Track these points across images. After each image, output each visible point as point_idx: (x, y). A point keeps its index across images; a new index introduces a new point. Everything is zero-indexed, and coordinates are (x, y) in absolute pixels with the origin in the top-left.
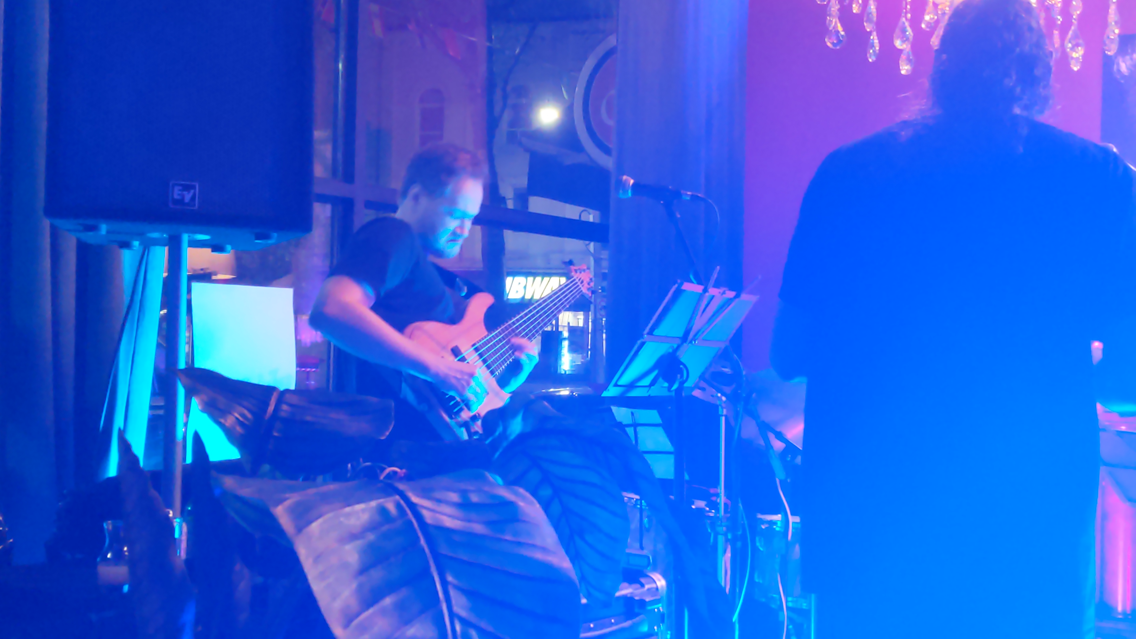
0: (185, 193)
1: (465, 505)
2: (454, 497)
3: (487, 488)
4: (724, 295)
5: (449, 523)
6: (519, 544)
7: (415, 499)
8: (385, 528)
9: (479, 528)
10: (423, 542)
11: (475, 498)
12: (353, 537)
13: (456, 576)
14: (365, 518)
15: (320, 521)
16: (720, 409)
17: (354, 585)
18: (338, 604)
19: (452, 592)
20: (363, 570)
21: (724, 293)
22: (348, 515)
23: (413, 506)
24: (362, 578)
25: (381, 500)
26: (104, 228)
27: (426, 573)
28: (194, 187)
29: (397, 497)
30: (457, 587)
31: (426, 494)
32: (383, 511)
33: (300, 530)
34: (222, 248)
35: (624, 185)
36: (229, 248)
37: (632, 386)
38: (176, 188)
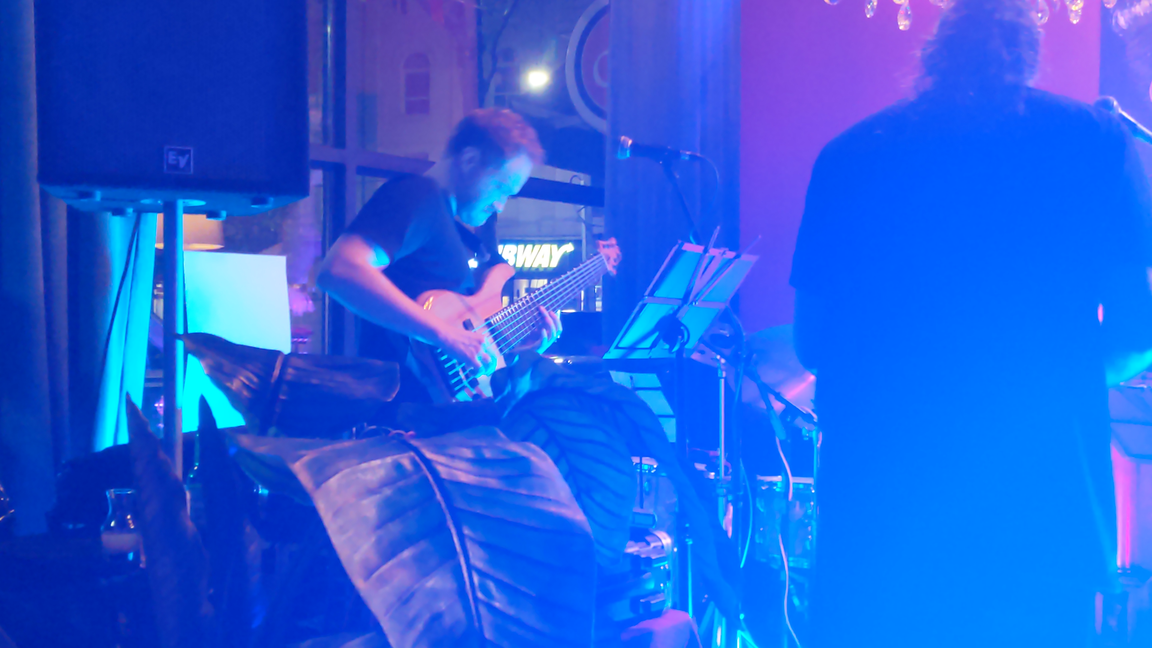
0: (180, 158)
1: (479, 461)
2: (468, 453)
3: (499, 444)
4: (724, 256)
5: (464, 478)
6: (533, 497)
7: (429, 455)
8: (401, 484)
9: (493, 483)
10: (439, 496)
11: (488, 454)
12: (371, 492)
13: (473, 528)
14: (381, 473)
15: (337, 477)
16: (719, 372)
17: (373, 539)
18: (357, 557)
19: (469, 544)
20: (381, 524)
21: (724, 253)
22: (364, 471)
23: (428, 462)
24: (380, 532)
25: (396, 457)
26: (98, 195)
27: (442, 527)
28: (189, 152)
29: (412, 454)
30: (473, 540)
31: (440, 450)
32: (398, 466)
33: (318, 485)
34: (217, 214)
35: (623, 145)
36: (224, 214)
37: (633, 348)
38: (171, 153)
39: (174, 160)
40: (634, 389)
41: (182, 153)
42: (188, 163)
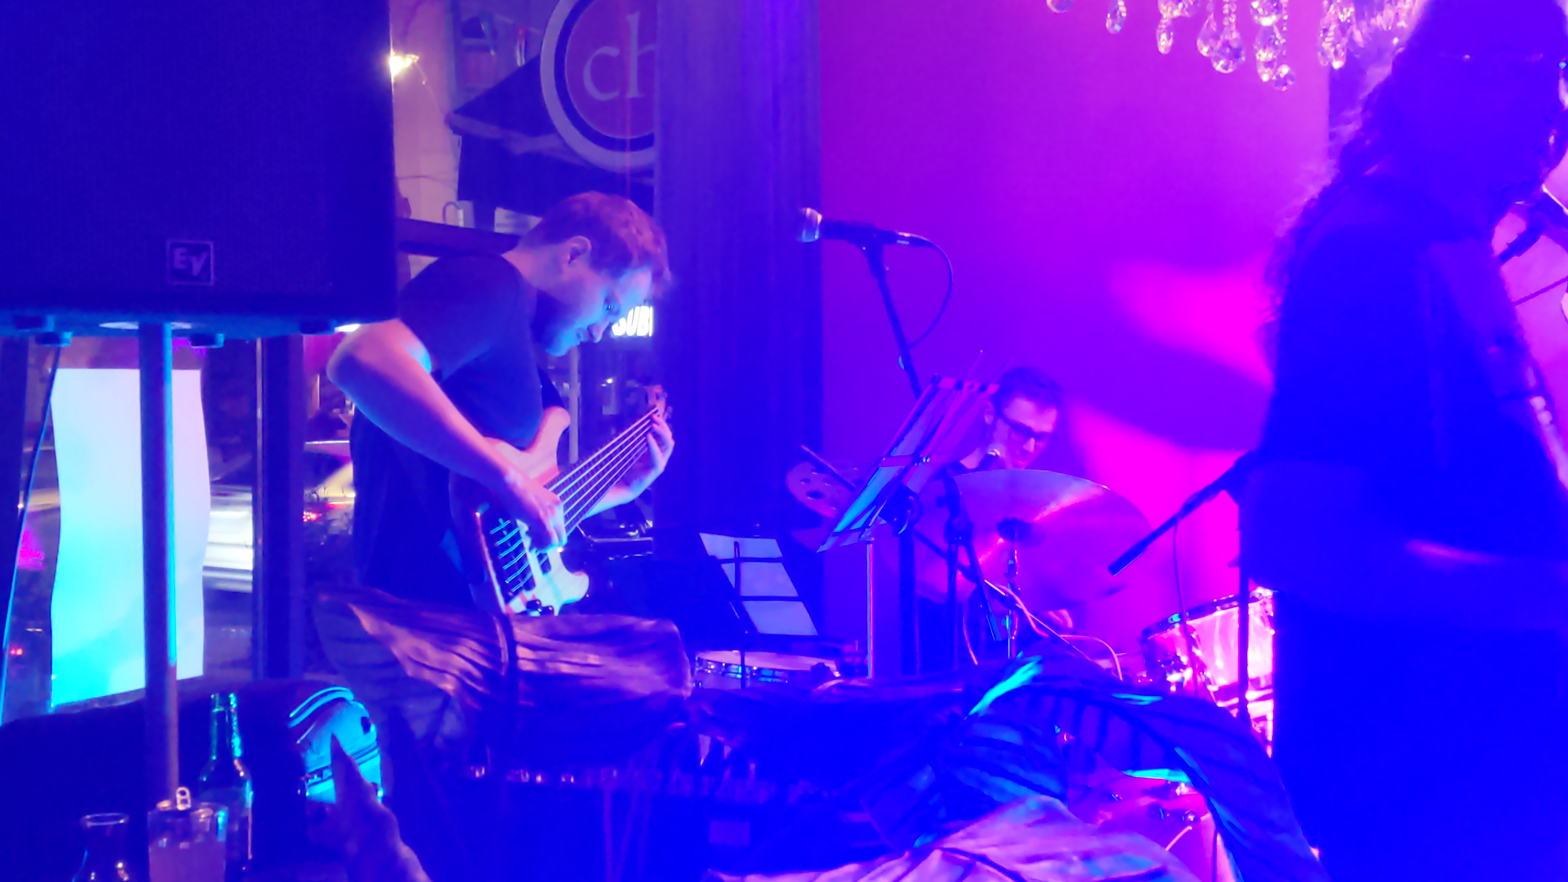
0: (194, 259)
28: (207, 248)
34: (211, 340)
35: (809, 223)
36: (221, 338)
37: (847, 531)
38: (178, 252)
39: (182, 262)
40: (738, 561)
41: (195, 250)
42: (206, 268)
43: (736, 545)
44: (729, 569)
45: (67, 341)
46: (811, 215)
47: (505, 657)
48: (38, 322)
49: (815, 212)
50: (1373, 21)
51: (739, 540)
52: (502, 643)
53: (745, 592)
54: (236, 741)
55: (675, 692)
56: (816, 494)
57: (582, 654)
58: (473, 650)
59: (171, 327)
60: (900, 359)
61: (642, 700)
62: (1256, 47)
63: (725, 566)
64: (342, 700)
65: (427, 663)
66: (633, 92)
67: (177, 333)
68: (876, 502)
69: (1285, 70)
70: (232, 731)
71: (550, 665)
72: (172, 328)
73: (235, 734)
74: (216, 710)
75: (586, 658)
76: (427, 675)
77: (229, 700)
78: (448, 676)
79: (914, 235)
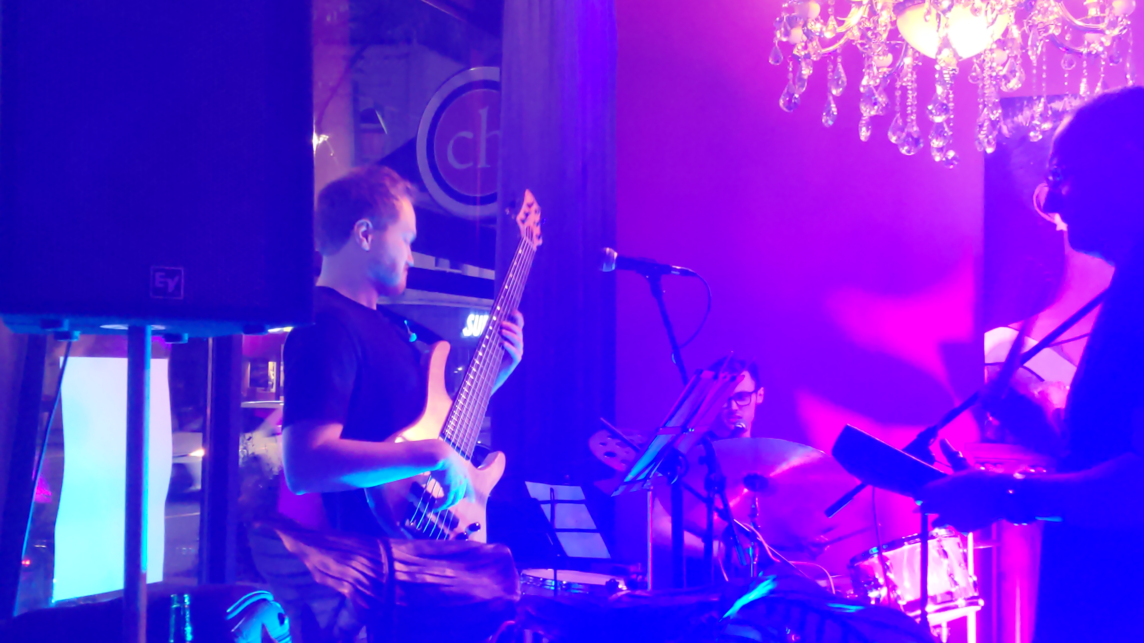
0: (169, 280)
28: (179, 273)
34: (178, 337)
35: (608, 258)
36: (186, 337)
37: (634, 481)
38: (158, 275)
39: (161, 282)
40: (553, 502)
41: (171, 274)
42: (178, 286)
43: (552, 490)
44: (546, 509)
45: (76, 338)
46: (610, 253)
47: (386, 569)
48: (58, 323)
49: (612, 251)
50: (1015, 119)
51: (553, 487)
52: (384, 560)
53: (558, 525)
54: (188, 629)
55: (509, 597)
56: (611, 454)
57: (441, 569)
58: (363, 564)
59: (151, 328)
60: (673, 356)
61: (484, 603)
62: (930, 137)
63: (543, 506)
64: (264, 600)
65: (331, 574)
66: (482, 164)
67: (155, 332)
68: (655, 460)
69: (951, 154)
70: (185, 622)
71: (417, 576)
72: (153, 329)
73: (187, 624)
74: (174, 606)
75: (444, 571)
76: (330, 582)
77: (184, 598)
78: (346, 584)
79: (683, 268)
